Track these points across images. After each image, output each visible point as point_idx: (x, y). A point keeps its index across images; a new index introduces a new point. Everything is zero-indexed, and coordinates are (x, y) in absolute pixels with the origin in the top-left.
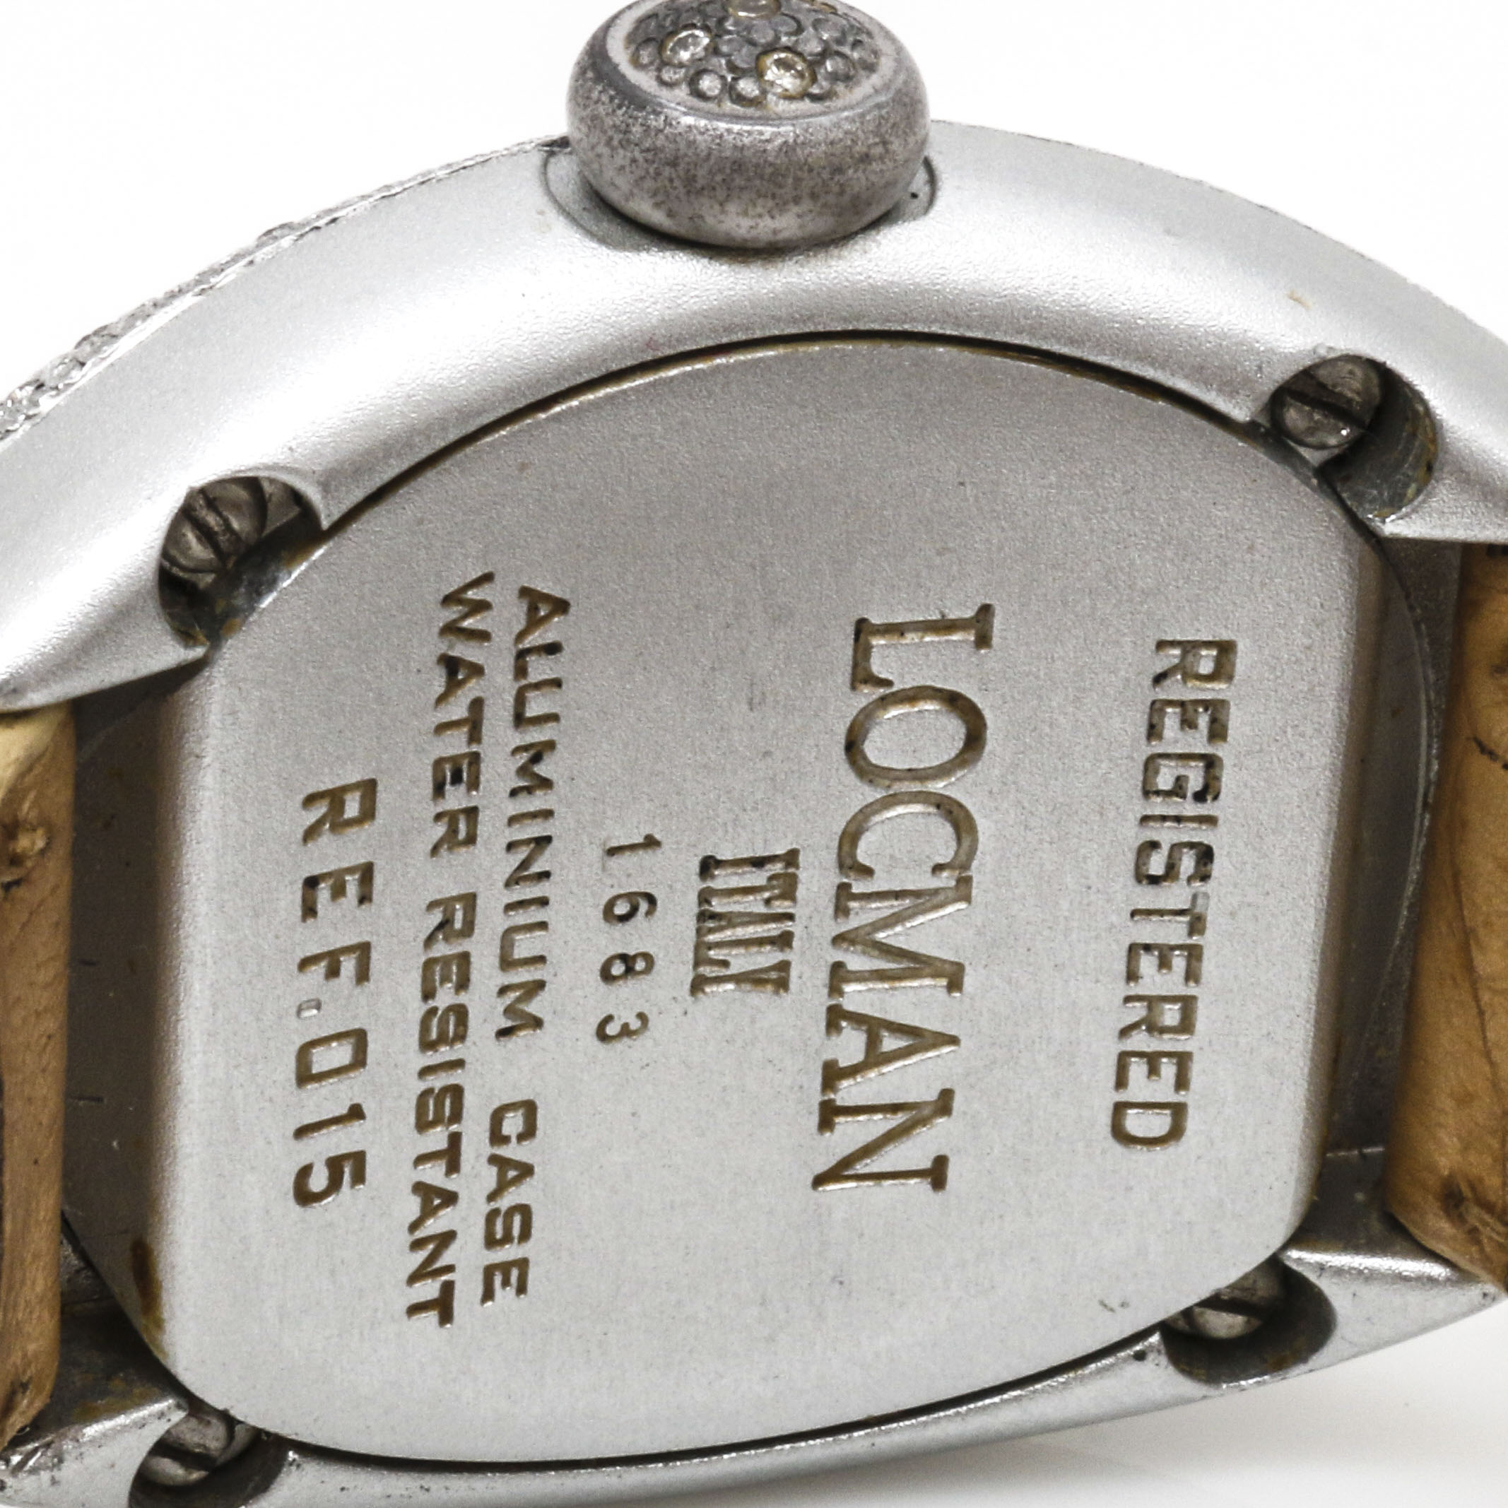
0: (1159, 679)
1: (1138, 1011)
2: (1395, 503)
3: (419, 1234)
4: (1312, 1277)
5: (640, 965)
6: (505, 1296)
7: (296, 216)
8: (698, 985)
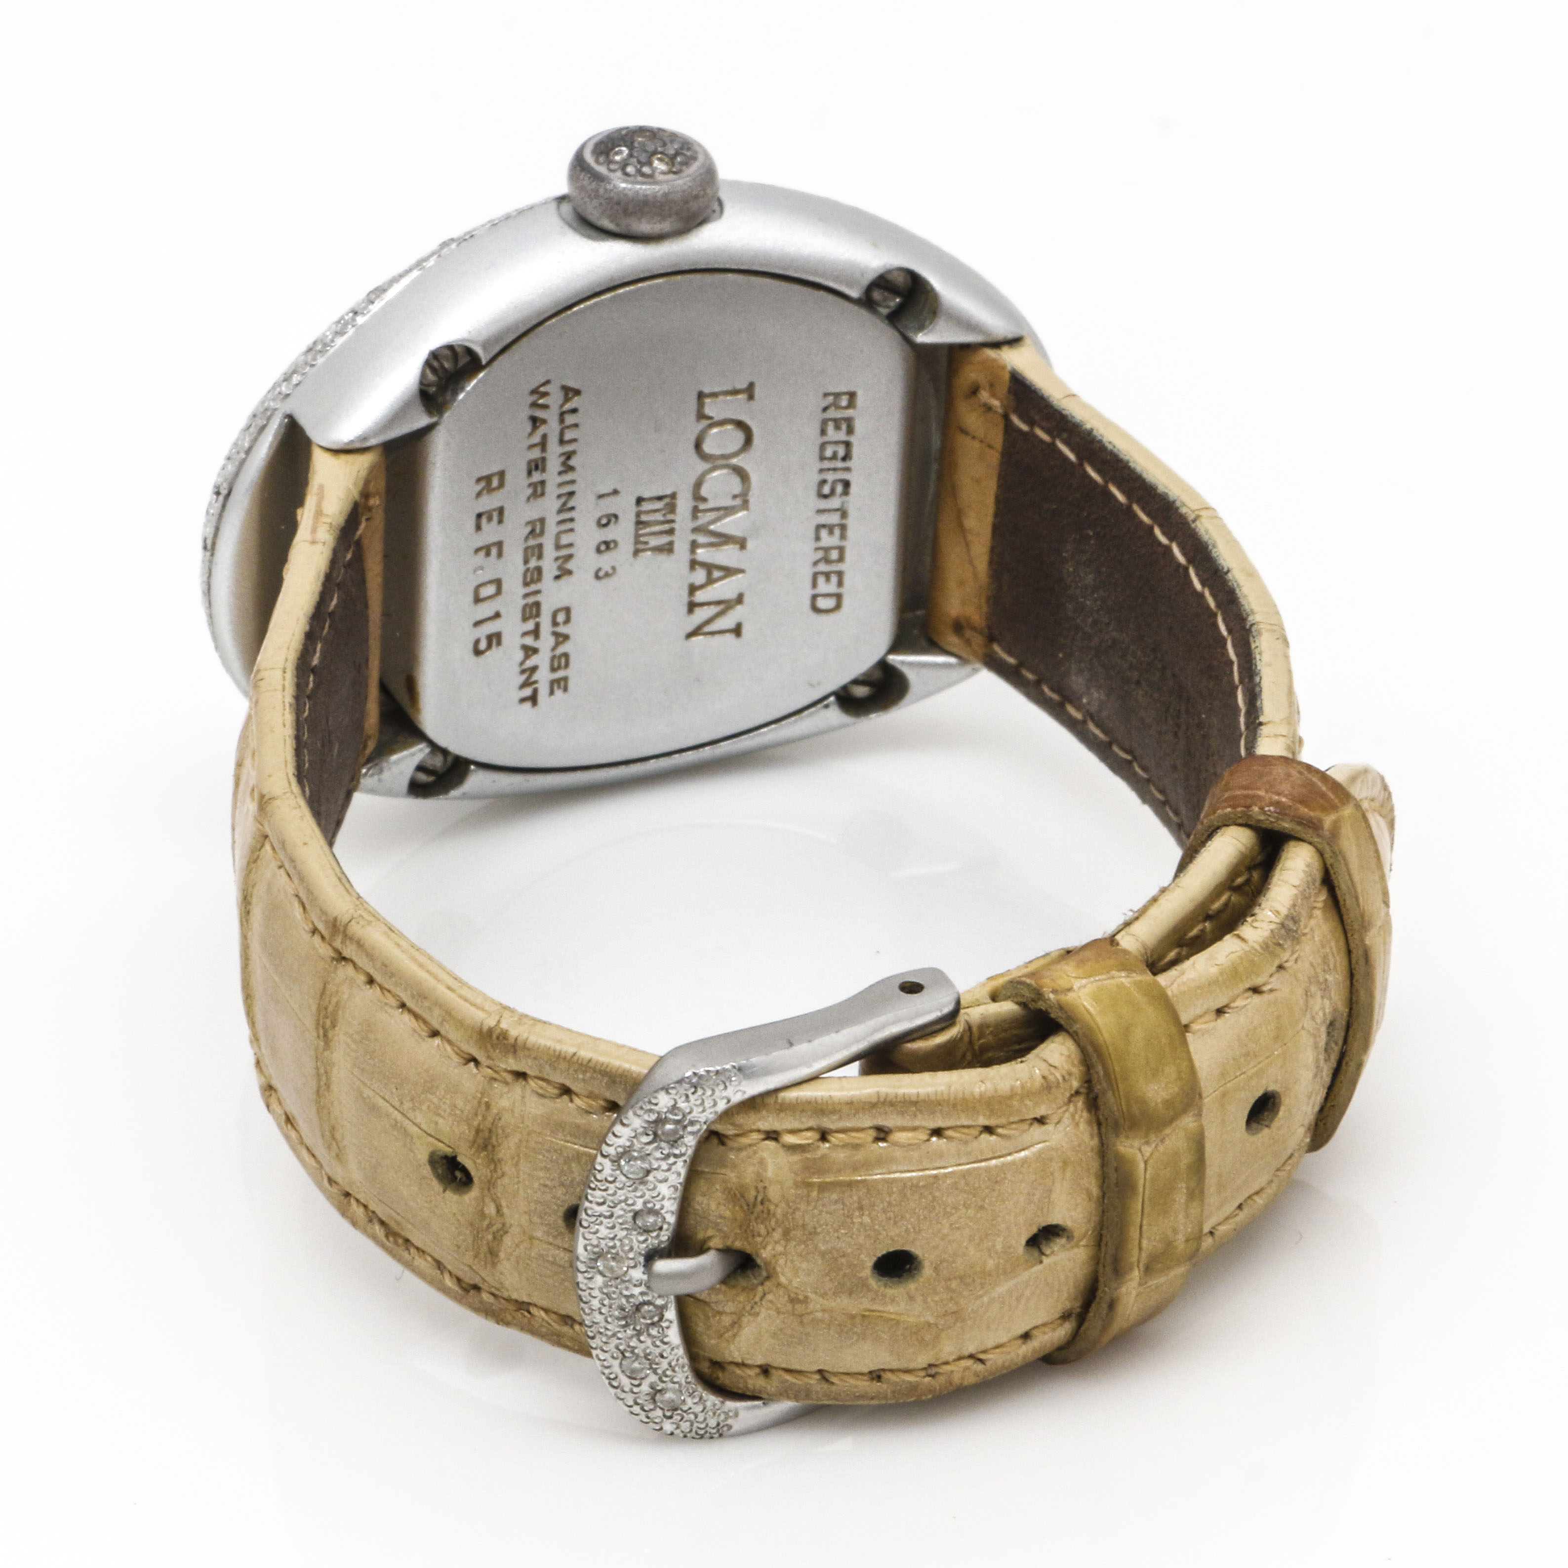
0: (825, 409)
1: (820, 554)
2: (921, 328)
3: (524, 667)
4: (899, 666)
5: (612, 545)
6: (559, 693)
7: (455, 235)
8: (636, 553)
